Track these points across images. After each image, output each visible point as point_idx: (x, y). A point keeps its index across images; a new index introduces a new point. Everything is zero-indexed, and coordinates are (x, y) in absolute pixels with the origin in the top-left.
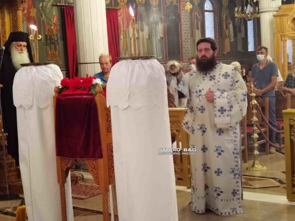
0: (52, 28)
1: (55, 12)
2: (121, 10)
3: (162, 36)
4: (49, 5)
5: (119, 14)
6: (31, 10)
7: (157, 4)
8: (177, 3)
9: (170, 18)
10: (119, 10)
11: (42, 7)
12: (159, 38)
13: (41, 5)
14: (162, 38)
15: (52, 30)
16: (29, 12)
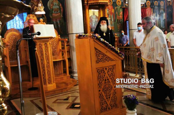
0: (120, 16)
1: (121, 11)
2: (148, 9)
3: (165, 18)
4: (119, 7)
5: (147, 10)
6: (112, 10)
7: (163, 5)
8: (172, 4)
9: (169, 11)
10: (147, 8)
11: (116, 9)
12: (163, 19)
13: (116, 8)
14: (165, 19)
15: (120, 17)
16: (111, 11)
